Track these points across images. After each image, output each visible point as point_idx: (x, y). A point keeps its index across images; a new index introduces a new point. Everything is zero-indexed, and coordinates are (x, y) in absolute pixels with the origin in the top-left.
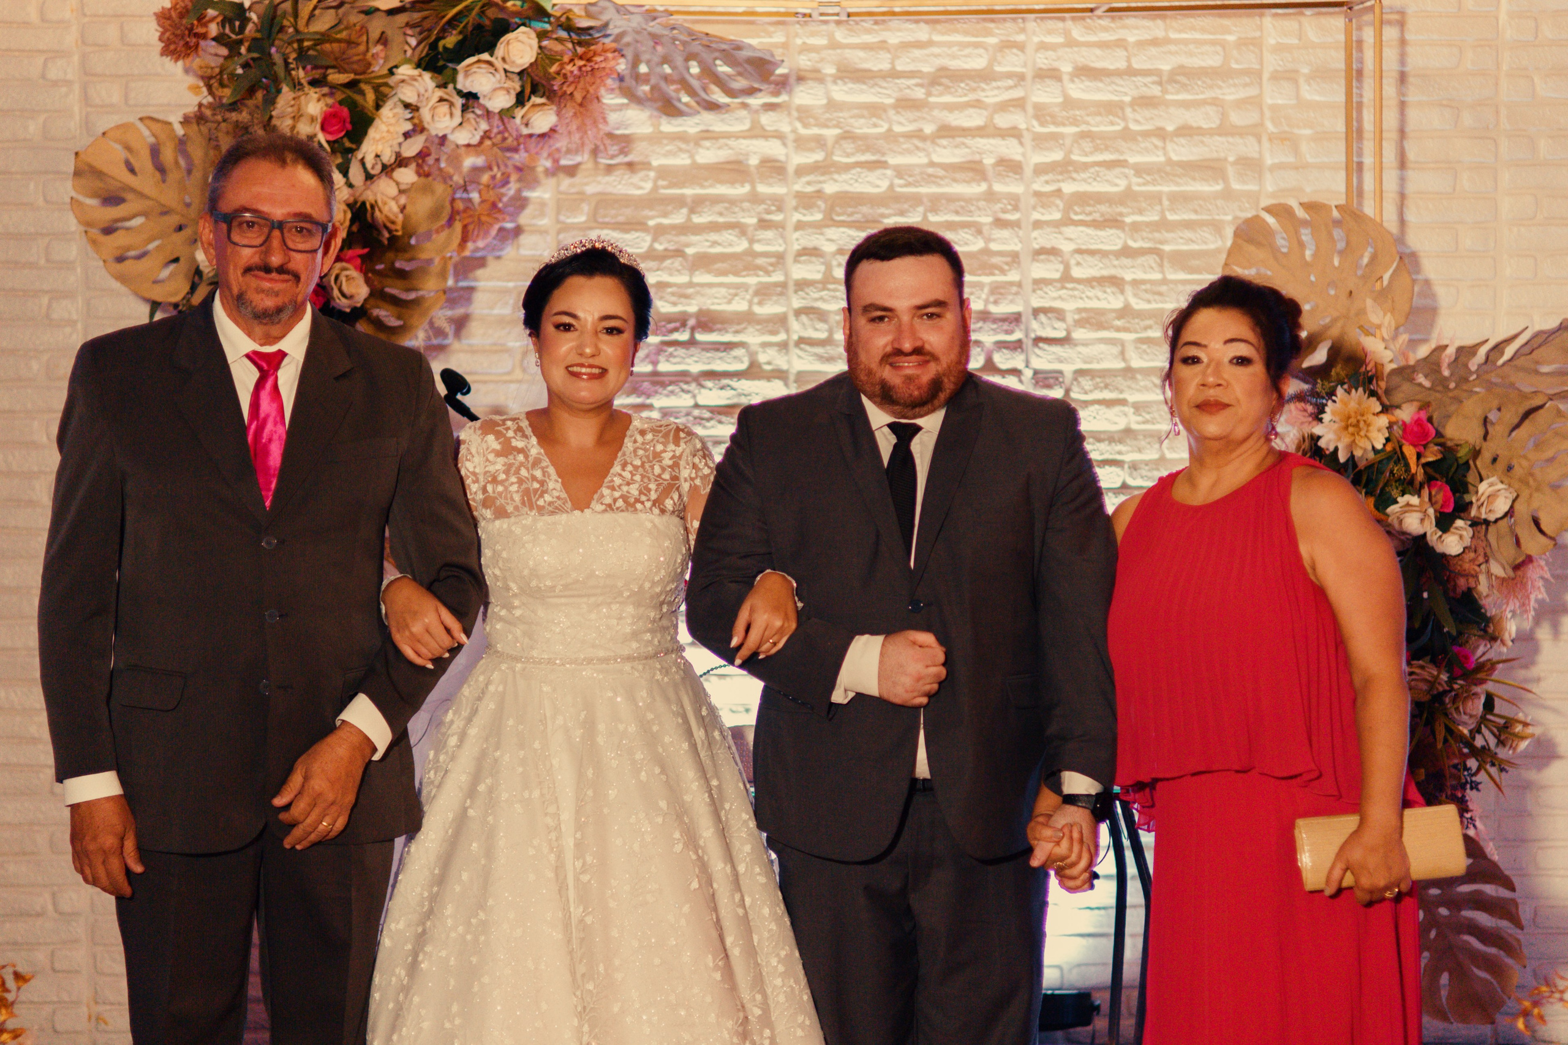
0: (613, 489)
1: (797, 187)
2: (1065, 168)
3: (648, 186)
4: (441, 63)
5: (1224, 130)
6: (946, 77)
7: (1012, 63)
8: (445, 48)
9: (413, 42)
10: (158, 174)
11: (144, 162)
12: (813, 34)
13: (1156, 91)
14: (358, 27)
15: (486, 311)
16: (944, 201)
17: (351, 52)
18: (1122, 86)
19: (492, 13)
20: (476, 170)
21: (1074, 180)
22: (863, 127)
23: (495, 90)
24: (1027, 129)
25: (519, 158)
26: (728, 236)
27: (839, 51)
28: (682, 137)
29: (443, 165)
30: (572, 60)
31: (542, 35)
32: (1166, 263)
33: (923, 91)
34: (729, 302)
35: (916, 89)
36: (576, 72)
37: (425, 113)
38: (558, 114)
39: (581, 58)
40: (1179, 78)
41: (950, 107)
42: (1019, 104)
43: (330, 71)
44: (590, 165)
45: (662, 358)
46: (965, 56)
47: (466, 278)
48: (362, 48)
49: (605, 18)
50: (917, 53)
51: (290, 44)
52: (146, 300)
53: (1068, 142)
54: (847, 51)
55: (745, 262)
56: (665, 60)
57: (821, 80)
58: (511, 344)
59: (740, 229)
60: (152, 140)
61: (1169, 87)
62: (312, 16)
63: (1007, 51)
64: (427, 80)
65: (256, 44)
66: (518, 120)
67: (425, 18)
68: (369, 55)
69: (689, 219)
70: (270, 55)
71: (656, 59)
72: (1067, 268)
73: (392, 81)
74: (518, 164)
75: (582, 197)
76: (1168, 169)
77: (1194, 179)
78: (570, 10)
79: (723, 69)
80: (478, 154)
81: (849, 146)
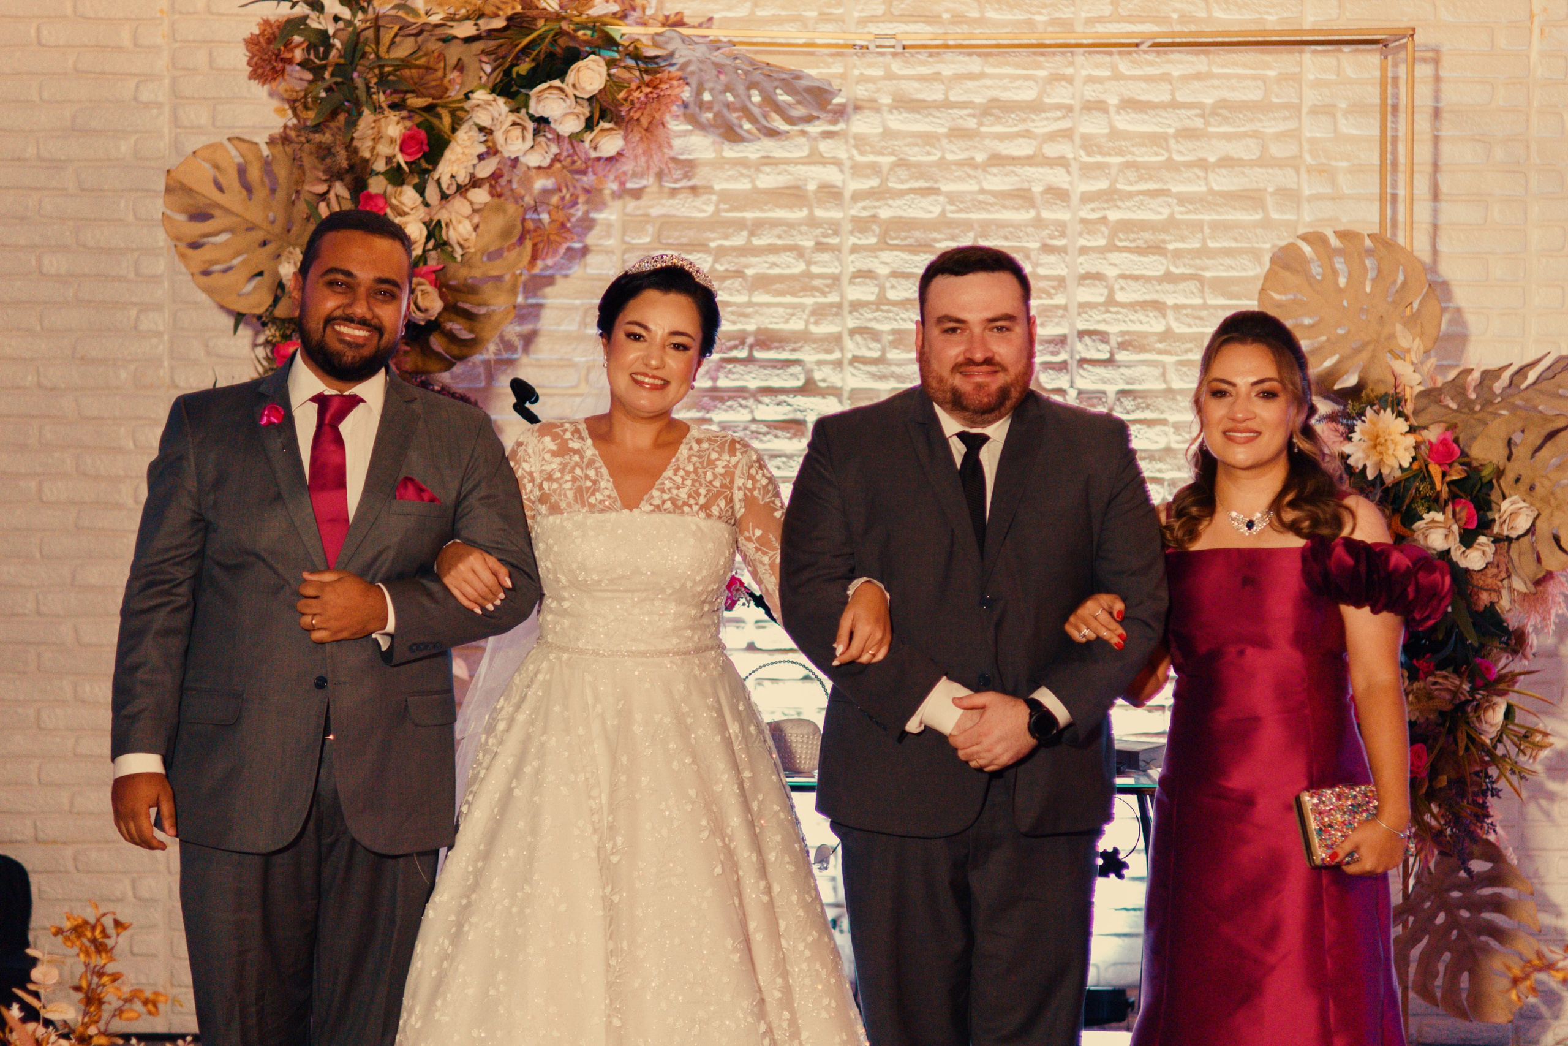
0: (663, 491)
1: (853, 212)
2: (1110, 196)
3: (710, 209)
4: (514, 89)
5: (1264, 161)
6: (999, 108)
7: (1061, 95)
8: (518, 74)
9: (488, 68)
10: (244, 193)
11: (231, 180)
12: (870, 65)
13: (1199, 123)
14: (436, 54)
15: (553, 328)
16: (993, 227)
17: (428, 78)
18: (1166, 118)
19: (563, 42)
20: (546, 192)
21: (1119, 207)
22: (916, 155)
23: (565, 115)
24: (1075, 159)
25: (588, 180)
26: (786, 258)
27: (894, 82)
28: (744, 163)
29: (515, 186)
30: (639, 87)
31: (611, 63)
32: (1206, 289)
33: (975, 121)
34: (787, 321)
35: (969, 119)
36: (643, 99)
37: (499, 136)
38: (625, 138)
39: (648, 85)
40: (1221, 111)
41: (1001, 137)
42: (1067, 134)
43: (409, 96)
44: (655, 188)
45: (721, 375)
46: (1016, 88)
47: (535, 295)
48: (440, 74)
49: (670, 47)
50: (970, 84)
51: (371, 69)
52: (229, 312)
53: (1114, 171)
54: (903, 82)
55: (803, 283)
56: (728, 88)
57: (877, 110)
58: (577, 359)
59: (798, 251)
60: (240, 160)
61: (1212, 120)
62: (392, 42)
63: (1056, 83)
64: (501, 105)
65: (339, 70)
66: (587, 144)
67: (501, 46)
68: (446, 81)
69: (749, 241)
70: (352, 79)
71: (719, 87)
72: (1111, 293)
73: (467, 105)
74: (586, 186)
75: (647, 219)
76: (1210, 198)
77: (1235, 208)
78: (638, 40)
79: (783, 97)
80: (548, 176)
81: (903, 173)
